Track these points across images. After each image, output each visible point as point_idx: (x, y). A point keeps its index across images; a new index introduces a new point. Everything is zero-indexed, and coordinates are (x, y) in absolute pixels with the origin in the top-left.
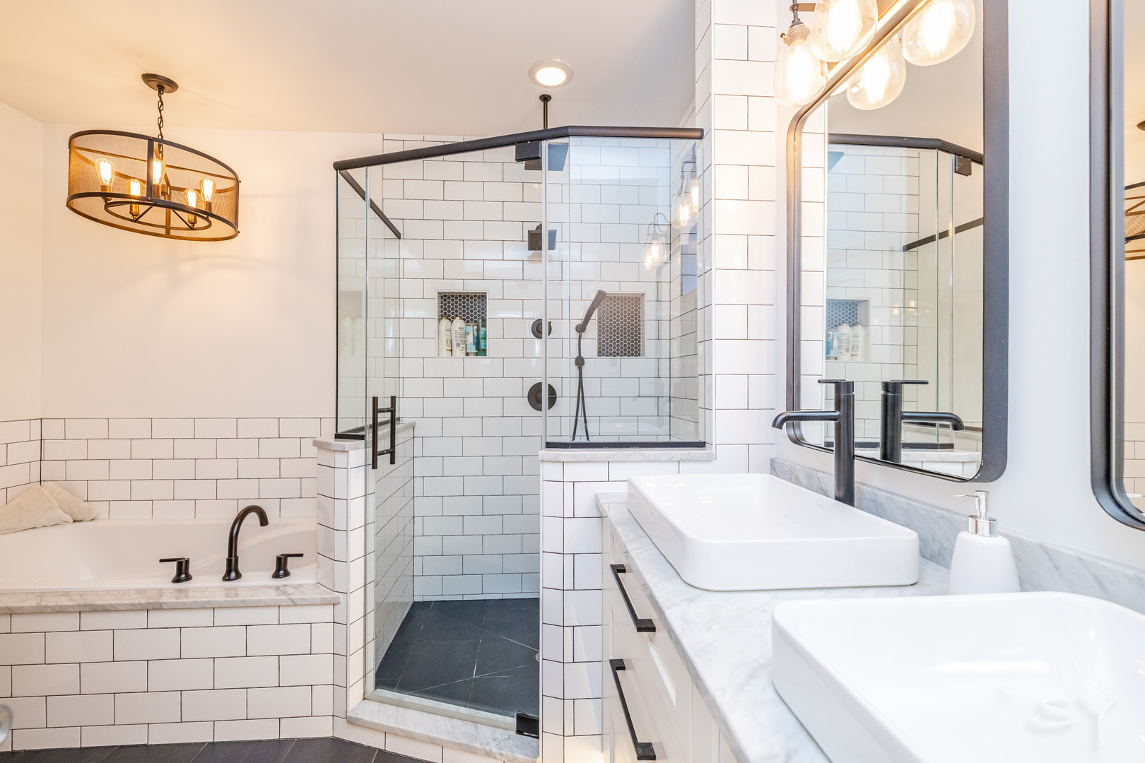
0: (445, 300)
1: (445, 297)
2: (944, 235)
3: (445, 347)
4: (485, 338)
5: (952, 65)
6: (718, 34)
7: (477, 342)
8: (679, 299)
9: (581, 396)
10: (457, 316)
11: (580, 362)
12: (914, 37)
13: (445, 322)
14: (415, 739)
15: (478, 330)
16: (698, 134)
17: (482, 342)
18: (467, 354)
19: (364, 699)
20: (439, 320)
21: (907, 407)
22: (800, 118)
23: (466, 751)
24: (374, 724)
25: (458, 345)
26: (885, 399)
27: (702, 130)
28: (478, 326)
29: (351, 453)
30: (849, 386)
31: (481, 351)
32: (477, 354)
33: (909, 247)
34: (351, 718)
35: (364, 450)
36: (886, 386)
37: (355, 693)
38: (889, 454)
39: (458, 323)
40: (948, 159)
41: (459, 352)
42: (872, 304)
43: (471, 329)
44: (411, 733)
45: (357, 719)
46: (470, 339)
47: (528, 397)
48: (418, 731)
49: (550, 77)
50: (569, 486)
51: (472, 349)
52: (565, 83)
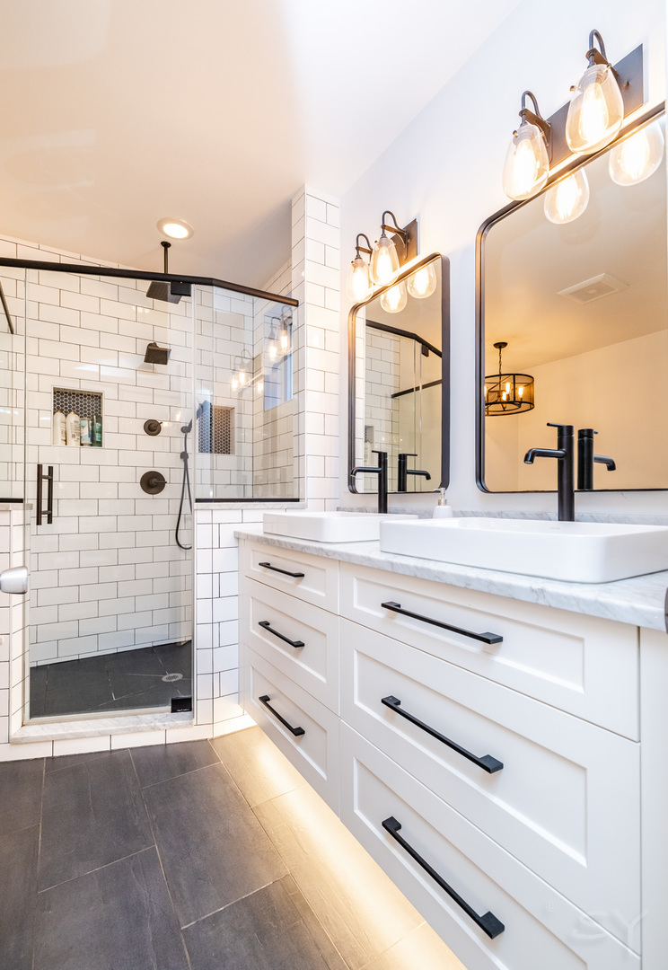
0: (58, 396)
1: (58, 393)
2: (417, 389)
3: (60, 437)
4: (101, 432)
5: (427, 301)
6: (309, 244)
7: (92, 435)
8: (262, 413)
9: (186, 482)
10: (70, 411)
11: (184, 456)
12: (412, 283)
13: (60, 415)
14: (85, 737)
15: (93, 424)
16: (295, 303)
17: (97, 436)
18: (82, 445)
19: (23, 725)
20: (54, 413)
21: (410, 467)
22: (355, 308)
23: (134, 732)
24: (42, 737)
25: (73, 436)
26: (400, 462)
27: (297, 301)
28: (93, 420)
29: (14, 512)
30: (385, 454)
31: (96, 442)
32: (91, 445)
33: (395, 396)
34: (15, 739)
35: (22, 512)
36: (400, 456)
37: (16, 720)
38: (402, 487)
39: (73, 417)
40: (419, 346)
41: (73, 442)
42: (375, 429)
43: (86, 423)
44: (81, 733)
45: (22, 738)
46: (86, 432)
47: (141, 483)
48: (88, 730)
49: (175, 231)
50: (216, 527)
51: (87, 440)
52: (185, 239)
